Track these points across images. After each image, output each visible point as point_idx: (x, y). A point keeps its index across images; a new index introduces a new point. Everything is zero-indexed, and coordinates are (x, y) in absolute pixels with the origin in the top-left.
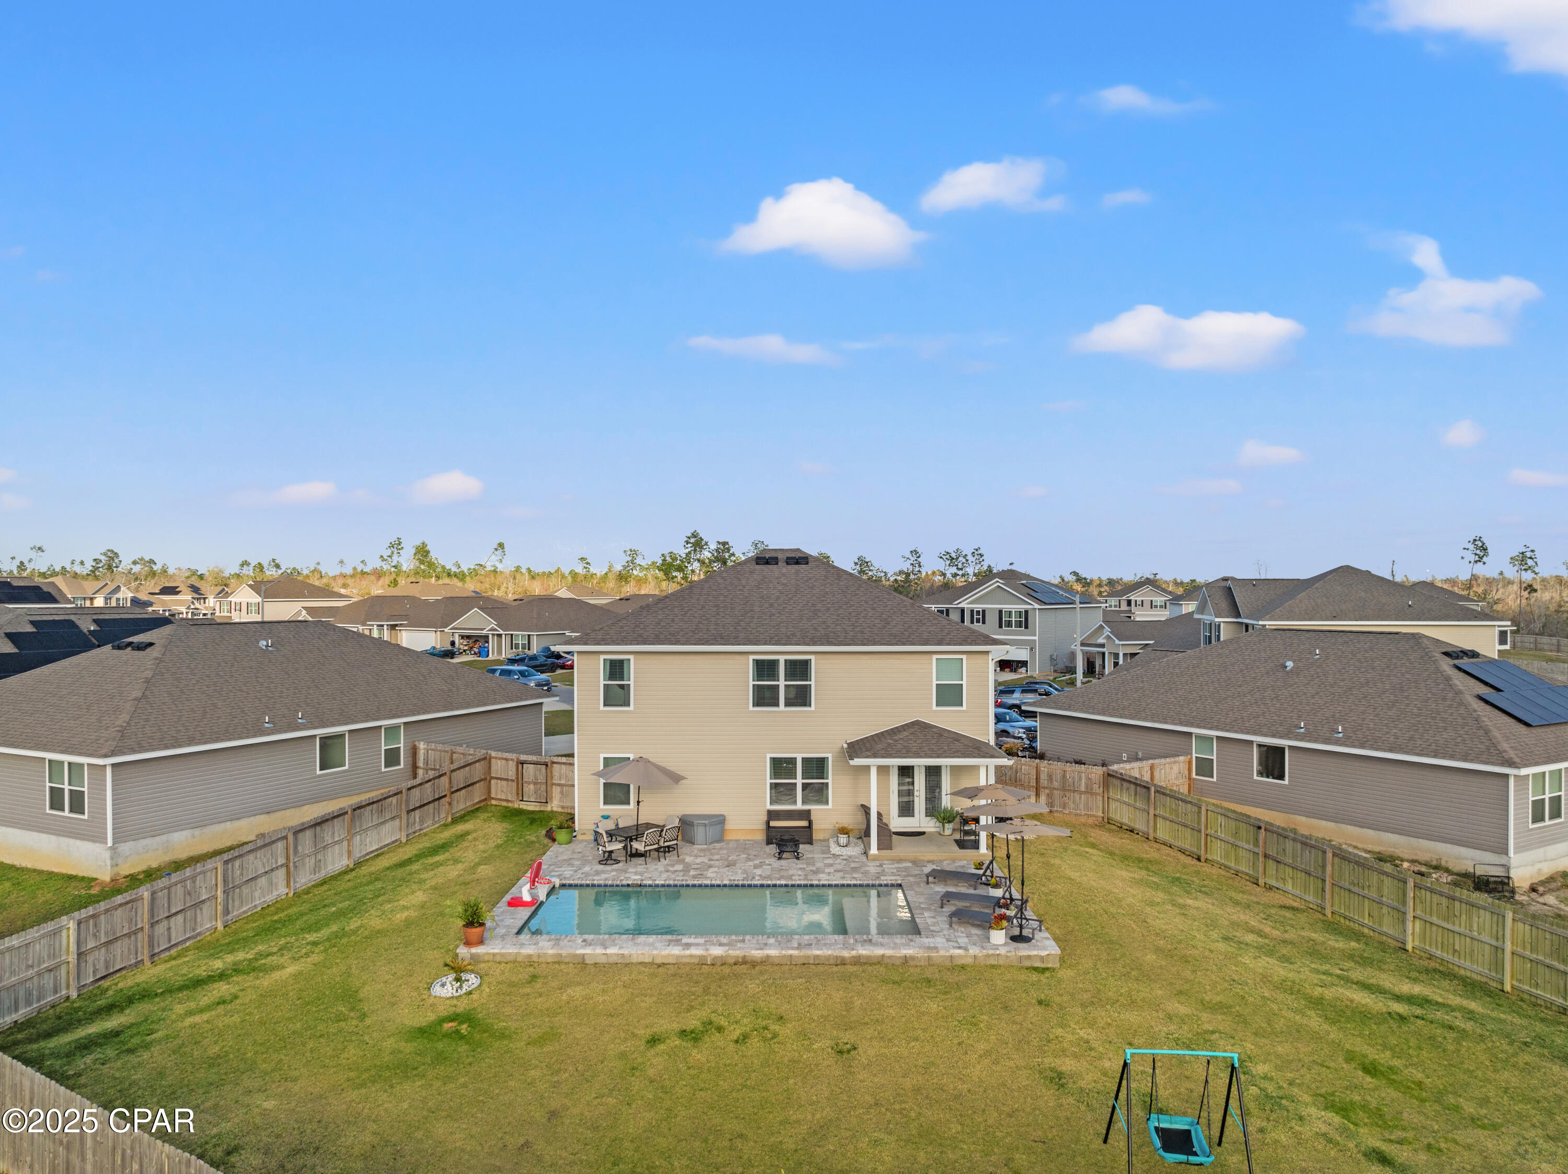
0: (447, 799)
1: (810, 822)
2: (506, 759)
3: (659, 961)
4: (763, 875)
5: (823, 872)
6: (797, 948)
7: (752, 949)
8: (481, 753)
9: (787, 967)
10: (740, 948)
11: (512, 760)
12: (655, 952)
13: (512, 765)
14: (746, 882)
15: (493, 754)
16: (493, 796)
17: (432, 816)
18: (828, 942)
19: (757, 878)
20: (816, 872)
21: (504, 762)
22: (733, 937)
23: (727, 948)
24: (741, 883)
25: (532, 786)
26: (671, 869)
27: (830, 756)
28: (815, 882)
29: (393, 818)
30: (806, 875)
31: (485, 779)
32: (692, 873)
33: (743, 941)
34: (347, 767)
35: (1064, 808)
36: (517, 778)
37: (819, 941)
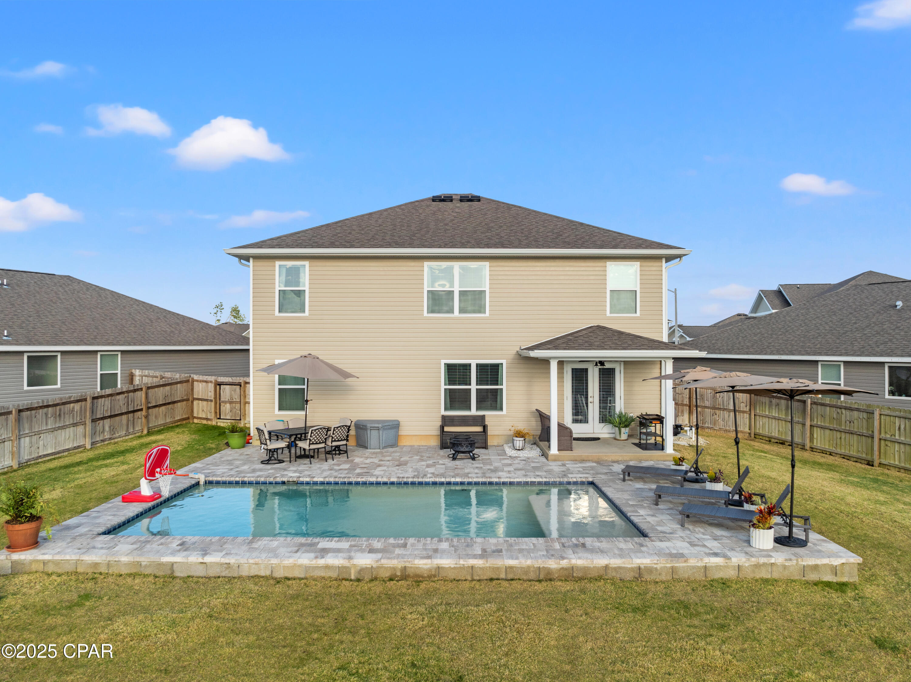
0: (144, 413)
1: (485, 427)
2: (206, 382)
3: (279, 574)
4: (436, 473)
5: (503, 471)
6: (481, 557)
7: (416, 557)
8: (184, 376)
9: (467, 585)
10: (398, 556)
11: (211, 382)
12: (274, 561)
13: (211, 386)
14: (416, 480)
15: (196, 377)
16: (195, 415)
17: (125, 428)
18: (524, 547)
19: (429, 475)
20: (495, 470)
21: (204, 384)
22: (392, 541)
23: (379, 555)
24: (410, 480)
25: (228, 406)
26: (337, 468)
27: (504, 362)
28: (495, 480)
29: (75, 425)
30: (484, 473)
31: (188, 400)
32: (358, 471)
33: (405, 546)
34: (59, 386)
35: (715, 424)
36: (215, 398)
37: (511, 545)
